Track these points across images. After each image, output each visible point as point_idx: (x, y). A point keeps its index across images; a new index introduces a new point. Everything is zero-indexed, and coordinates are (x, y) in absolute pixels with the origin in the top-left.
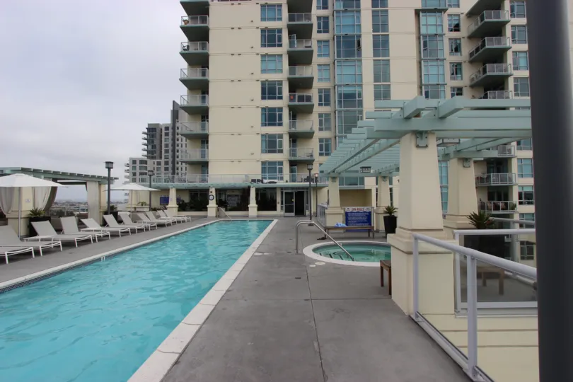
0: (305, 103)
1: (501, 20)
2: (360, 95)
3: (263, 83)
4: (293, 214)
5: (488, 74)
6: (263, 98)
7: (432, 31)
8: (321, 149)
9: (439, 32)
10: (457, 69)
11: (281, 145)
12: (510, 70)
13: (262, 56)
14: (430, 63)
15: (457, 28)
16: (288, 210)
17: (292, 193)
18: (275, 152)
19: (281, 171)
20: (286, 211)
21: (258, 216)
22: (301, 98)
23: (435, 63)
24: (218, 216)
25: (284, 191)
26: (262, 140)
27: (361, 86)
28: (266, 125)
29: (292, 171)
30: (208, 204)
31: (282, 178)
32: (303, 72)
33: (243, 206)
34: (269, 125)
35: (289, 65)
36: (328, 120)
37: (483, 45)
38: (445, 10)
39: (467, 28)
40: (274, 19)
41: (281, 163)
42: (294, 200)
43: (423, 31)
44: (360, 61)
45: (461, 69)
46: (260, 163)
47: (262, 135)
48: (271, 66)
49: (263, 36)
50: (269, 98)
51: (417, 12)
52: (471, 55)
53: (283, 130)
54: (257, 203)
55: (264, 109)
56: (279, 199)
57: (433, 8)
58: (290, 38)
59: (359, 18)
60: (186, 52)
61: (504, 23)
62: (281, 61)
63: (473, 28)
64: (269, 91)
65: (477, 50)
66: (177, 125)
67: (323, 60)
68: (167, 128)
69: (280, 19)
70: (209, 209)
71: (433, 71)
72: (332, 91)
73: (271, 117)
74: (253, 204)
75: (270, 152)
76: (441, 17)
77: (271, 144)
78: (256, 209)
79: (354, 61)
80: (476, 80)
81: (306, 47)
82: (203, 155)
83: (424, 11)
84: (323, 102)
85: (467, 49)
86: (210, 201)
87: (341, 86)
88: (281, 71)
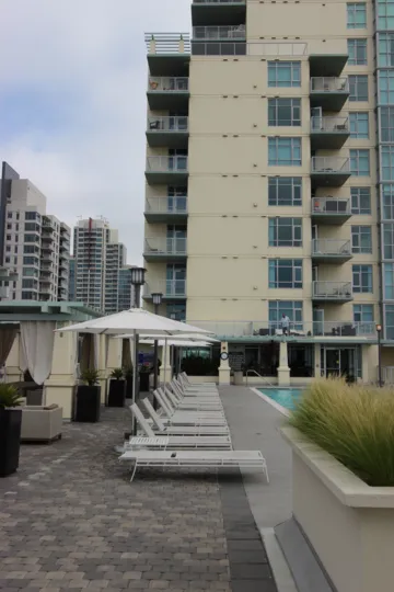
0: (338, 213)
3: (272, 180)
6: (272, 203)
8: (356, 282)
11: (299, 275)
13: (270, 139)
17: (337, 351)
18: (289, 286)
19: (299, 316)
21: (291, 385)
22: (331, 206)
24: (233, 383)
25: (325, 349)
26: (270, 268)
28: (275, 245)
29: (316, 317)
30: (219, 365)
33: (272, 371)
34: (281, 244)
36: (366, 236)
40: (288, 83)
41: (300, 304)
42: (339, 362)
46: (267, 303)
47: (270, 260)
48: (284, 154)
49: (271, 109)
50: (282, 203)
53: (302, 252)
54: (289, 366)
55: (273, 220)
56: (317, 361)
58: (313, 114)
60: (154, 131)
62: (300, 148)
64: (281, 192)
67: (360, 143)
69: (298, 84)
70: (220, 373)
72: (373, 192)
73: (284, 233)
74: (284, 367)
75: (281, 286)
77: (284, 274)
78: (288, 374)
81: (338, 127)
84: (359, 208)
86: (222, 361)
87: (388, 184)
88: (300, 163)
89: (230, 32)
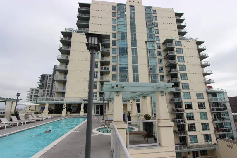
0: (106, 70)
1: (173, 46)
2: (127, 68)
4: (99, 114)
5: (170, 63)
7: (151, 48)
9: (154, 49)
10: (161, 61)
11: (96, 86)
12: (177, 62)
14: (151, 58)
15: (159, 48)
16: (97, 113)
17: (99, 105)
18: (94, 88)
19: (96, 96)
20: (96, 113)
21: (84, 116)
22: (105, 69)
23: (153, 59)
24: (66, 116)
25: (96, 105)
27: (128, 65)
29: (100, 96)
30: (62, 110)
31: (96, 99)
32: (106, 59)
33: (78, 111)
35: (101, 56)
36: (115, 77)
37: (168, 54)
38: (155, 42)
39: (163, 48)
41: (96, 93)
42: (100, 109)
43: (149, 48)
44: (127, 56)
45: (162, 61)
46: (87, 93)
51: (146, 42)
52: (165, 56)
53: (97, 80)
54: (84, 110)
56: (93, 108)
57: (151, 41)
58: (102, 47)
59: (127, 42)
60: (61, 49)
61: (174, 48)
62: (98, 55)
63: (165, 48)
65: (166, 55)
66: (55, 75)
67: (114, 55)
68: (50, 76)
70: (62, 113)
71: (152, 61)
72: (117, 66)
74: (82, 110)
76: (154, 44)
78: (83, 112)
79: (125, 56)
80: (167, 65)
81: (108, 50)
82: (64, 89)
83: (148, 42)
84: (114, 70)
85: (163, 54)
86: (63, 109)
87: (120, 64)
88: (98, 58)
89: (85, 30)
